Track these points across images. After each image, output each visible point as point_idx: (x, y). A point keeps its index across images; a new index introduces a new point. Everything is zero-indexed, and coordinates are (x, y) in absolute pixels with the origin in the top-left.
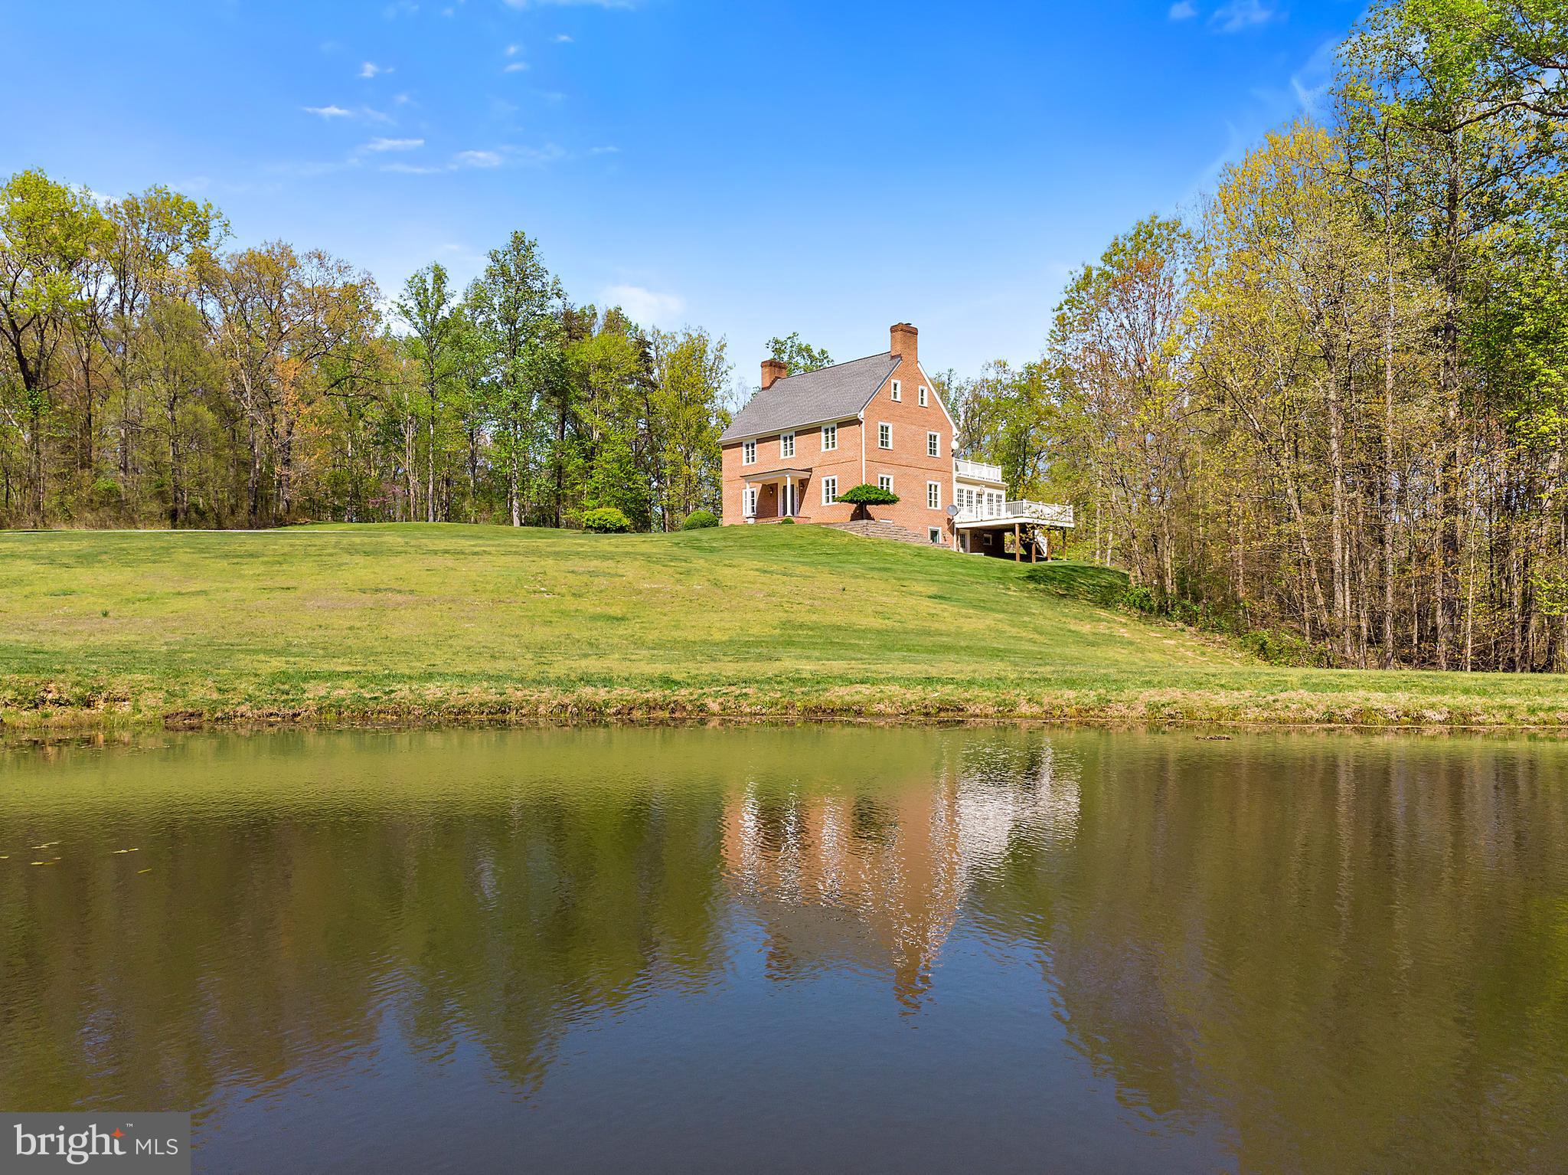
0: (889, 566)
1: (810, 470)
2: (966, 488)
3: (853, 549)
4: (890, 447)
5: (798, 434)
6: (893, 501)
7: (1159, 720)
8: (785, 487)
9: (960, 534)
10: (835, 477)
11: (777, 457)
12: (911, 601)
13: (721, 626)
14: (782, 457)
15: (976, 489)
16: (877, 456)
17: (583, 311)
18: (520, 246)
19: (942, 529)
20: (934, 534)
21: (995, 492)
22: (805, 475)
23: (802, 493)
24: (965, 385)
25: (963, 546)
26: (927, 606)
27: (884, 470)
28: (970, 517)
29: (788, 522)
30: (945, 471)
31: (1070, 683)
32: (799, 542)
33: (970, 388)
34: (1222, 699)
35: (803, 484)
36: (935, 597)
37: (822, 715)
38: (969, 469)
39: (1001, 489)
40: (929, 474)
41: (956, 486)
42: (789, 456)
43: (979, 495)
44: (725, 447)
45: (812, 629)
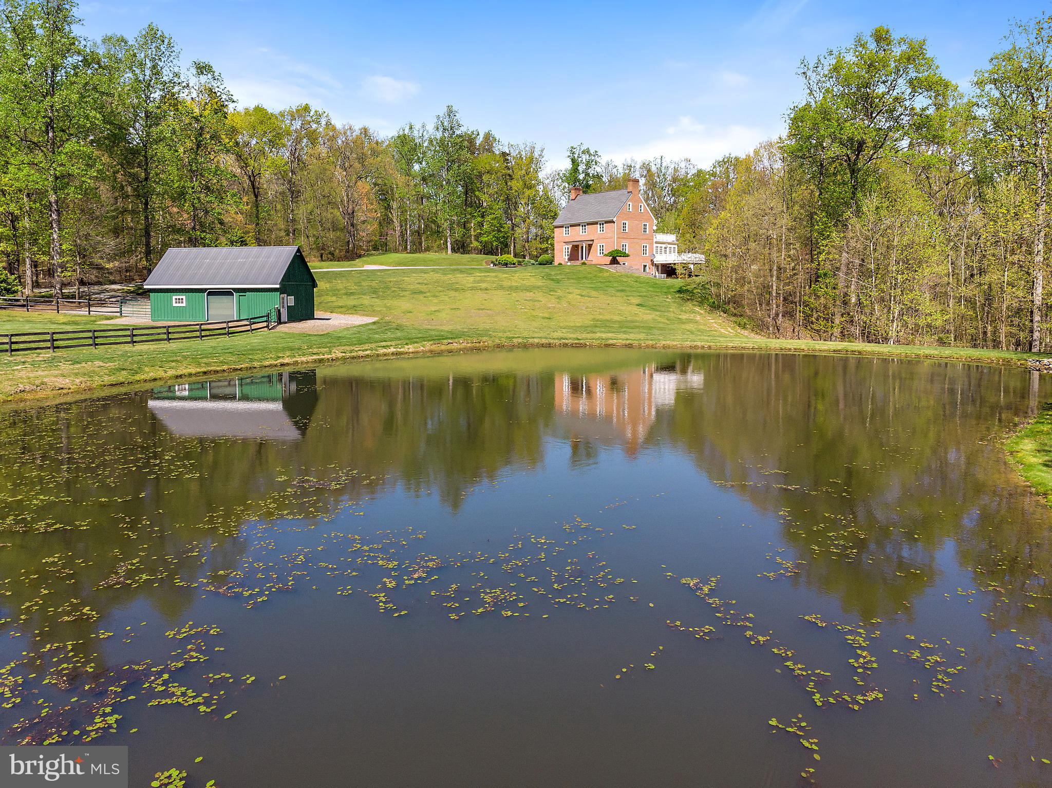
0: (624, 288)
1: (593, 240)
2: (659, 245)
3: (611, 279)
4: (627, 231)
5: (588, 224)
6: (628, 256)
7: (664, 347)
8: (582, 247)
9: (657, 266)
10: (604, 244)
11: (579, 234)
12: (630, 308)
13: (578, 321)
14: (581, 234)
15: (664, 246)
16: (621, 236)
17: (472, 132)
18: (450, 112)
19: (648, 264)
20: (645, 266)
21: (672, 246)
22: (591, 243)
23: (589, 250)
24: (669, 165)
25: (658, 271)
26: (636, 309)
27: (624, 241)
28: (661, 259)
29: (584, 264)
30: (650, 239)
31: (652, 340)
32: (590, 276)
33: (672, 166)
34: (675, 343)
35: (590, 246)
36: (638, 305)
37: (607, 346)
38: (660, 237)
39: (675, 244)
40: (643, 241)
41: (655, 245)
42: (584, 233)
43: (665, 248)
44: (556, 227)
45: (601, 321)
